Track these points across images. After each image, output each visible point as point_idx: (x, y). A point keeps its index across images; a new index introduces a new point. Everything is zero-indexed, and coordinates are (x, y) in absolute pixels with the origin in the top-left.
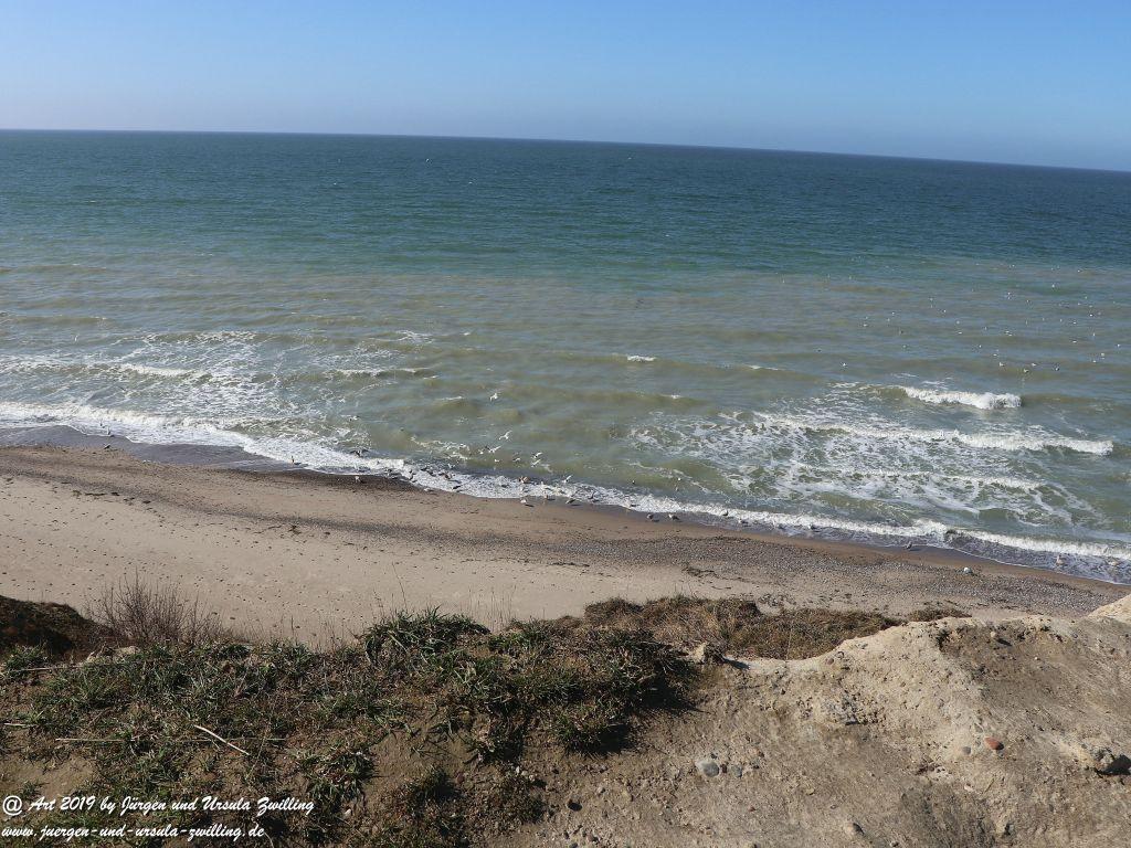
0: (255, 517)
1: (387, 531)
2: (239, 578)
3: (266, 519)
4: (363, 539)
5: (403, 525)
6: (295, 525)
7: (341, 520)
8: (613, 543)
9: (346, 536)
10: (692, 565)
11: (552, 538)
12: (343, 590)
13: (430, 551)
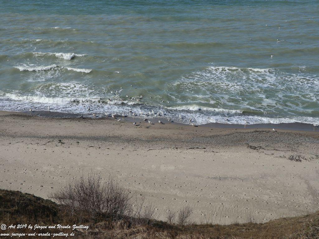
0: (38, 137)
1: (106, 139)
2: (45, 168)
3: (43, 138)
4: (95, 143)
5: (111, 135)
6: (61, 140)
7: (81, 135)
8: (210, 137)
9: (88, 143)
10: (250, 145)
11: (182, 136)
12: (99, 169)
13: (130, 147)
